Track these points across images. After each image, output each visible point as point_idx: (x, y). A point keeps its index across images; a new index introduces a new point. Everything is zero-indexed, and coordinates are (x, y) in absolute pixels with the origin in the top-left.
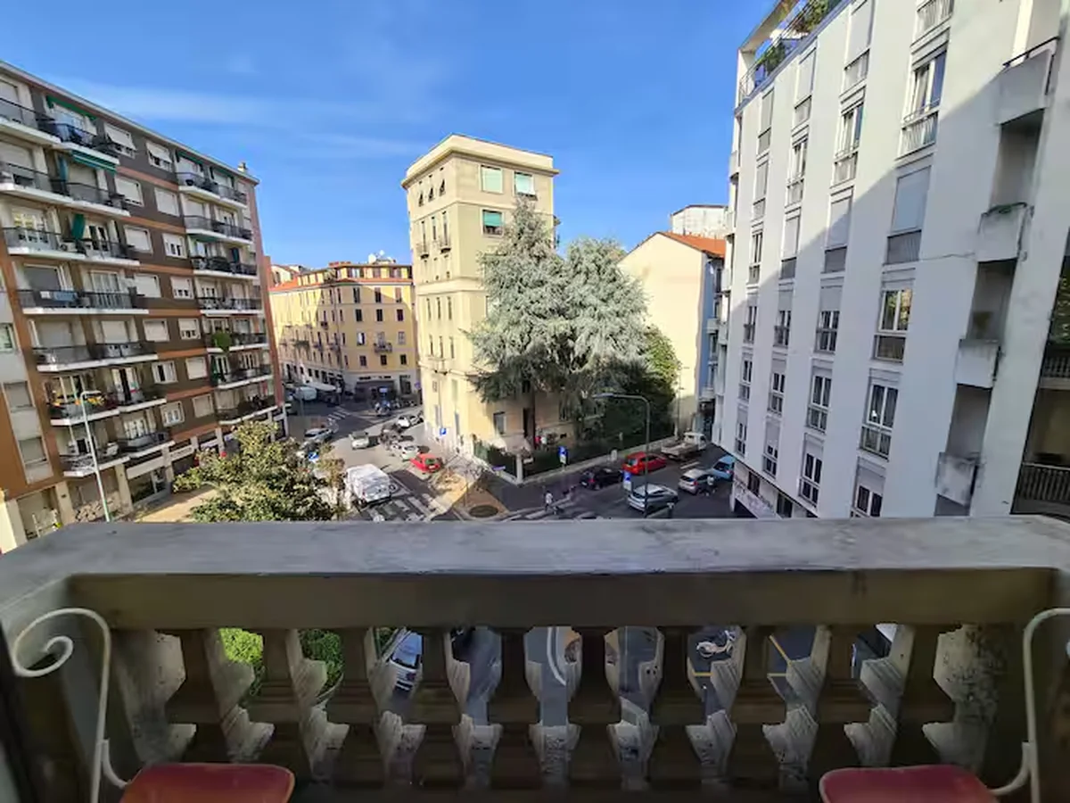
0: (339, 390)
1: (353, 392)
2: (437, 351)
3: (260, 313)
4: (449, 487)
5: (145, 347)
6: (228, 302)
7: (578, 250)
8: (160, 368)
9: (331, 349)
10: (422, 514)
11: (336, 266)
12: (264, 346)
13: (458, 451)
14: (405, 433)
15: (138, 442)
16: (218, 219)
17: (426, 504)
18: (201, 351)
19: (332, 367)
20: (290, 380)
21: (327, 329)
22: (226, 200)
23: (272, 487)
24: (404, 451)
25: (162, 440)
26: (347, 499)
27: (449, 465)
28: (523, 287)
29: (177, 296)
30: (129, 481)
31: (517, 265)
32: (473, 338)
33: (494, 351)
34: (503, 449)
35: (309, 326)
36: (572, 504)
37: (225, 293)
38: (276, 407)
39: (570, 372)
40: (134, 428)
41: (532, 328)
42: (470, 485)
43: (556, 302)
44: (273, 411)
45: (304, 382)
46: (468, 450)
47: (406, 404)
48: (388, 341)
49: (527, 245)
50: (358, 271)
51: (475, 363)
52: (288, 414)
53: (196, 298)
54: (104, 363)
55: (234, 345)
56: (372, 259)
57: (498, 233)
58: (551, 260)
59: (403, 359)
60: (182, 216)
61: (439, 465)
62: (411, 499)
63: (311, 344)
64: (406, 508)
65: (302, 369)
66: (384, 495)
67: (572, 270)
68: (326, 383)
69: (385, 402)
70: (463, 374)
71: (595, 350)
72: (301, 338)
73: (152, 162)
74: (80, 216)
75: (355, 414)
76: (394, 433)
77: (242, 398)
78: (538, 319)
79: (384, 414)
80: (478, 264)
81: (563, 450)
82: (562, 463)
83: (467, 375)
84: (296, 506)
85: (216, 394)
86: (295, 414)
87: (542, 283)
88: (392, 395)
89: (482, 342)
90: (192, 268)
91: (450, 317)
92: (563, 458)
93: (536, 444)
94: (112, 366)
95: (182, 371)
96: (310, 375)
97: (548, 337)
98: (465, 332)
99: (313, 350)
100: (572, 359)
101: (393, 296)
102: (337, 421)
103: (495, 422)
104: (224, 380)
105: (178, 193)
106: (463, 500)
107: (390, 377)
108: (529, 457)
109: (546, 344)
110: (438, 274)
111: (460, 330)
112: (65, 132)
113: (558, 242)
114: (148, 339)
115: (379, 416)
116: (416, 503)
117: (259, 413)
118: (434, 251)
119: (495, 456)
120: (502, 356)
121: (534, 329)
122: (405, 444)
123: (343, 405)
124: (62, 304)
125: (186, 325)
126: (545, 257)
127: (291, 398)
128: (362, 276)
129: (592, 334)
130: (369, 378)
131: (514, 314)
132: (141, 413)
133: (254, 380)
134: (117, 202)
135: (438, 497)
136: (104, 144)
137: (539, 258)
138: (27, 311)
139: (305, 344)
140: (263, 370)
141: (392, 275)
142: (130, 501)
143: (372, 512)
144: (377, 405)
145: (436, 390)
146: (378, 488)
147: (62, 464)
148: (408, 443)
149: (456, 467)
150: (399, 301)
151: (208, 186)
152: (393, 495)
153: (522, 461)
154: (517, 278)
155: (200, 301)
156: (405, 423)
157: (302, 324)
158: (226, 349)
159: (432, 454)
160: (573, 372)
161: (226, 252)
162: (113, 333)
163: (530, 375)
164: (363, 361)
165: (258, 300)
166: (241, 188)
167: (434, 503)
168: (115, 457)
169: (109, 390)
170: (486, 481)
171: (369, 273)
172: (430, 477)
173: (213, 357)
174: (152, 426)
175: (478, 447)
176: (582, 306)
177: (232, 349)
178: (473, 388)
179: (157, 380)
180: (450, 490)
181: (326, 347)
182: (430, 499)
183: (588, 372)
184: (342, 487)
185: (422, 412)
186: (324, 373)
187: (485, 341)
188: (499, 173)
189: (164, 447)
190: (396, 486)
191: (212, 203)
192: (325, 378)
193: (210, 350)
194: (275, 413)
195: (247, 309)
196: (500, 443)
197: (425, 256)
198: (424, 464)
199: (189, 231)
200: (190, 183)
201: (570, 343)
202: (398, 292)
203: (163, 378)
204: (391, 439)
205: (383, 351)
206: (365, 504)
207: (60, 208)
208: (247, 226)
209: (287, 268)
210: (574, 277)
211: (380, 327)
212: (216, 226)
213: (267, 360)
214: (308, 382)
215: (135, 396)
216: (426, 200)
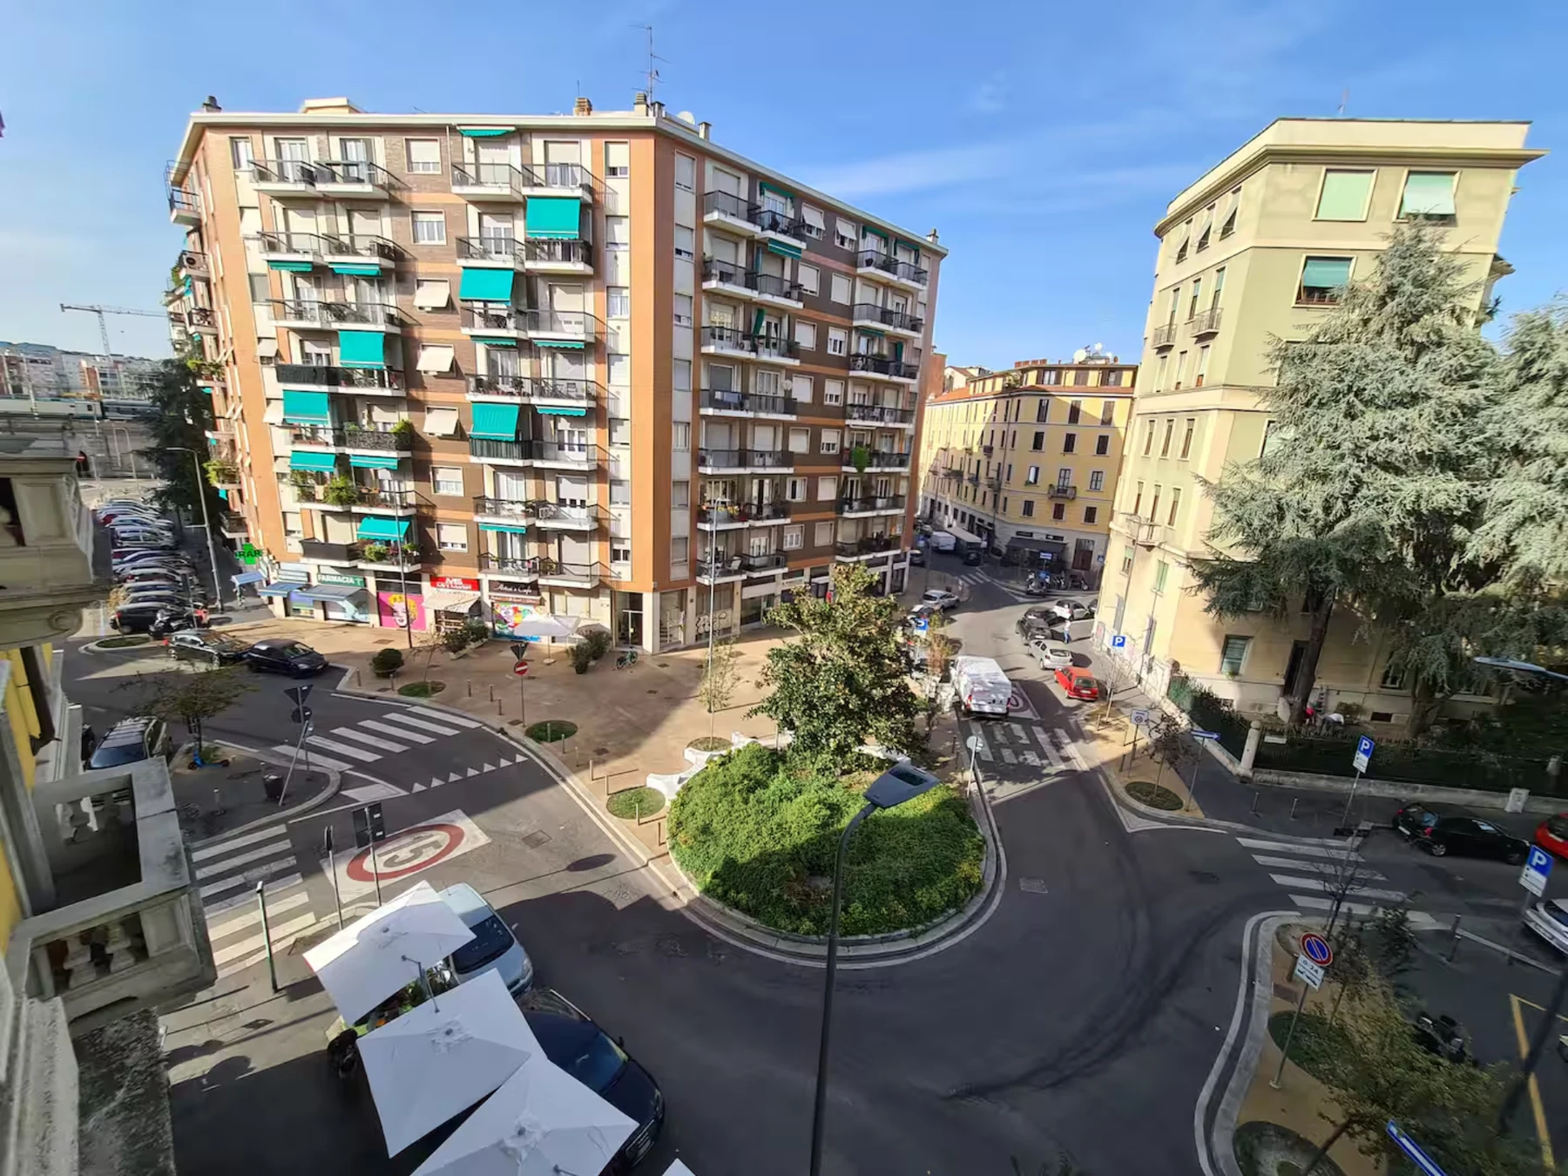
0: (984, 544)
1: (1004, 550)
2: (1145, 511)
3: (909, 427)
4: (1104, 732)
5: (786, 458)
6: (877, 412)
7: (1547, 327)
8: (794, 484)
9: (989, 486)
10: (1047, 758)
11: (1022, 367)
12: (905, 471)
13: (1140, 680)
14: (1058, 629)
15: (758, 562)
16: (889, 307)
17: (1058, 746)
18: (835, 469)
19: (984, 512)
20: (930, 519)
21: (989, 457)
22: (904, 281)
23: (852, 651)
24: (1049, 654)
25: (778, 564)
26: (947, 696)
27: (1113, 698)
28: (1360, 406)
29: (827, 402)
30: (742, 601)
31: (1357, 363)
32: (1220, 495)
33: (1256, 523)
34: (1226, 702)
35: (969, 451)
36: (1354, 857)
37: (876, 399)
38: (898, 552)
39: (1440, 594)
40: (758, 544)
41: (1356, 490)
42: (1140, 744)
43: (1445, 439)
44: (896, 556)
45: (946, 525)
46: (1157, 685)
47: (1076, 585)
48: (1071, 484)
49: (1396, 321)
50: (1053, 374)
51: (1209, 538)
52: (912, 564)
53: (845, 404)
54: (748, 471)
55: (870, 465)
56: (1080, 356)
57: (1333, 300)
58: (1454, 349)
59: (1090, 515)
60: (853, 305)
61: (1098, 693)
62: (1036, 729)
63: (966, 476)
64: (1025, 741)
65: (947, 507)
66: (999, 710)
67: (1514, 373)
68: (972, 532)
69: (1042, 575)
70: (1184, 554)
71: (1527, 557)
72: (956, 467)
73: (837, 242)
74: (761, 309)
75: (997, 583)
76: (1042, 623)
77: (865, 533)
78: (1382, 474)
79: (1036, 591)
80: (1268, 360)
81: (1365, 745)
82: (1356, 770)
83: (1188, 558)
84: (873, 685)
85: (840, 522)
86: (922, 565)
87: (1413, 399)
88: (1057, 566)
89: (1236, 504)
90: (850, 369)
91: (1185, 453)
92: (1361, 762)
93: (1302, 715)
94: (753, 476)
95: (812, 491)
96: (955, 517)
97: (1396, 510)
98: (1206, 482)
99: (966, 483)
100: (1454, 565)
101: (1098, 413)
102: (971, 586)
103: (1224, 653)
104: (851, 508)
105: (854, 277)
106: (1122, 763)
107: (1062, 538)
108: (1280, 734)
109: (1386, 524)
110: (1181, 379)
111: (1197, 477)
112: (767, 219)
113: (1491, 313)
114: (791, 449)
115: (1029, 593)
116: (1042, 737)
117: (880, 555)
118: (1184, 339)
119: (1206, 708)
120: (1271, 534)
121: (1364, 491)
122: (1051, 644)
123: (986, 565)
124: (728, 406)
125: (829, 437)
126: (1439, 345)
127: (922, 543)
128: (1058, 381)
129: (1532, 519)
130: (1031, 534)
131: (1321, 458)
132: (767, 532)
133: (883, 513)
134: (795, 294)
135: (1081, 742)
136: (798, 228)
137: (1421, 348)
138: (703, 411)
139: (958, 475)
140: (895, 501)
141: (1104, 381)
142: (738, 622)
143: (976, 727)
144: (1031, 576)
145: (1127, 572)
146: (993, 696)
147: (697, 569)
148: (1058, 645)
149: (1127, 705)
150: (1107, 422)
151: (889, 266)
152: (1011, 714)
153: (1262, 737)
154: (1350, 388)
155: (849, 409)
156: (1063, 612)
157: (960, 446)
158: (860, 470)
159: (1093, 672)
160: (1448, 594)
161: (889, 348)
162: (763, 440)
163: (1328, 581)
164: (1028, 508)
165: (911, 412)
166: (925, 264)
167: (1071, 749)
168: (736, 572)
169: (746, 501)
170: (1171, 746)
171: (1069, 378)
172: (1078, 707)
173: (846, 478)
174: (774, 547)
175: (1179, 683)
176: (1518, 453)
177: (867, 470)
178: (1196, 582)
179: (788, 497)
180: (1105, 738)
181: (983, 480)
182: (1068, 741)
183: (1497, 601)
184: (946, 679)
185: (1095, 603)
186: (972, 517)
187: (1243, 503)
188: (1369, 179)
189: (779, 572)
190: (1021, 702)
191: (887, 286)
192: (974, 525)
193: (845, 469)
194: (897, 559)
195: (895, 421)
196: (1225, 690)
197: (1164, 349)
198: (1074, 683)
199: (855, 323)
200: (869, 263)
201: (1459, 532)
202: (1108, 409)
203: (794, 496)
204: (1034, 631)
205: (1061, 497)
206: (969, 712)
207: (748, 303)
208: (920, 313)
209: (963, 371)
210: (1514, 389)
211: (1068, 461)
212: (886, 316)
213: (903, 491)
214: (950, 526)
215: (766, 511)
216: (1191, 251)
